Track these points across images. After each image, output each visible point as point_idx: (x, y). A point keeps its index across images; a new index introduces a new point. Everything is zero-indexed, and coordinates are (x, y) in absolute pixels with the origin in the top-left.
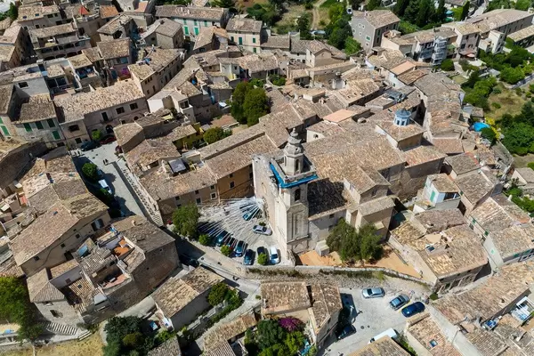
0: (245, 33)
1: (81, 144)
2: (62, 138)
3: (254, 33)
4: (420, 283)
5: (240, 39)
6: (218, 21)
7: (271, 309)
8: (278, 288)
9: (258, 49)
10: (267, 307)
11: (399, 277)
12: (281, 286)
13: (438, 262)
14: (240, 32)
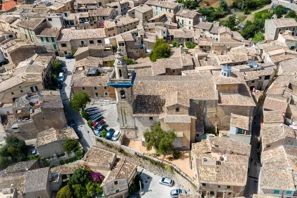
0: (185, 17)
1: (66, 55)
2: (58, 49)
3: (190, 18)
4: (191, 183)
5: (183, 21)
6: (172, 9)
7: (86, 162)
8: (99, 152)
9: (192, 28)
10: (85, 160)
11: (180, 174)
12: (101, 151)
13: (206, 172)
14: (183, 17)
